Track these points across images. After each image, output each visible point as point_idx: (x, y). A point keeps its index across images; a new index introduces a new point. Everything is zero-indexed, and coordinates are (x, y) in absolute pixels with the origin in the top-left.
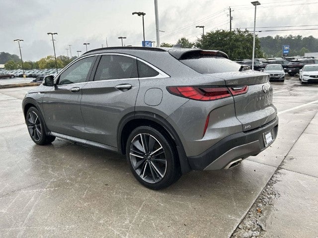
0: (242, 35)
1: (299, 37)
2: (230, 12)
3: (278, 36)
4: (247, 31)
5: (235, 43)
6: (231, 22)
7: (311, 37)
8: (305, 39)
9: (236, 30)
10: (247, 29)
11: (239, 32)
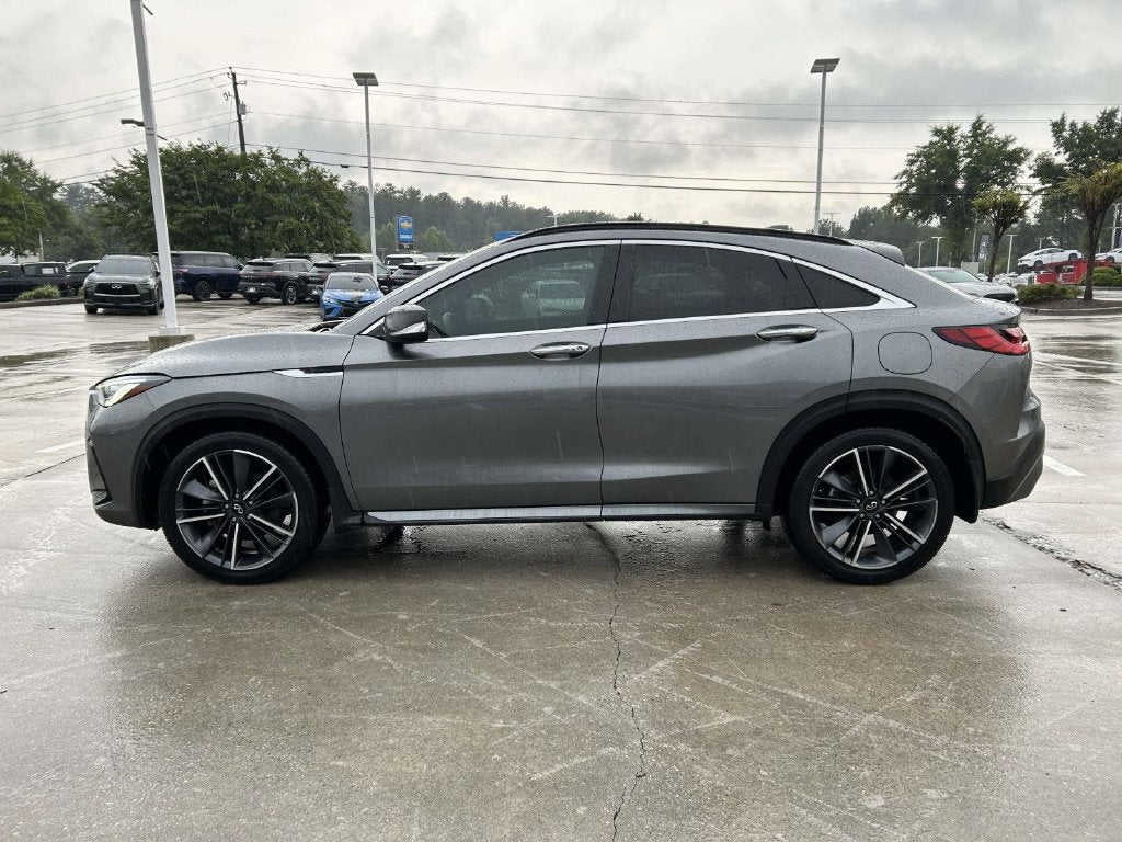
0: (288, 172)
1: (414, 193)
2: (235, 84)
3: (352, 184)
4: (303, 160)
5: (271, 197)
6: (240, 120)
7: (445, 196)
8: (429, 198)
9: (265, 151)
10: (305, 155)
11: (276, 158)
